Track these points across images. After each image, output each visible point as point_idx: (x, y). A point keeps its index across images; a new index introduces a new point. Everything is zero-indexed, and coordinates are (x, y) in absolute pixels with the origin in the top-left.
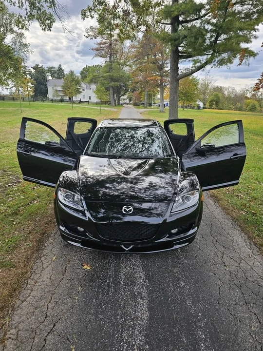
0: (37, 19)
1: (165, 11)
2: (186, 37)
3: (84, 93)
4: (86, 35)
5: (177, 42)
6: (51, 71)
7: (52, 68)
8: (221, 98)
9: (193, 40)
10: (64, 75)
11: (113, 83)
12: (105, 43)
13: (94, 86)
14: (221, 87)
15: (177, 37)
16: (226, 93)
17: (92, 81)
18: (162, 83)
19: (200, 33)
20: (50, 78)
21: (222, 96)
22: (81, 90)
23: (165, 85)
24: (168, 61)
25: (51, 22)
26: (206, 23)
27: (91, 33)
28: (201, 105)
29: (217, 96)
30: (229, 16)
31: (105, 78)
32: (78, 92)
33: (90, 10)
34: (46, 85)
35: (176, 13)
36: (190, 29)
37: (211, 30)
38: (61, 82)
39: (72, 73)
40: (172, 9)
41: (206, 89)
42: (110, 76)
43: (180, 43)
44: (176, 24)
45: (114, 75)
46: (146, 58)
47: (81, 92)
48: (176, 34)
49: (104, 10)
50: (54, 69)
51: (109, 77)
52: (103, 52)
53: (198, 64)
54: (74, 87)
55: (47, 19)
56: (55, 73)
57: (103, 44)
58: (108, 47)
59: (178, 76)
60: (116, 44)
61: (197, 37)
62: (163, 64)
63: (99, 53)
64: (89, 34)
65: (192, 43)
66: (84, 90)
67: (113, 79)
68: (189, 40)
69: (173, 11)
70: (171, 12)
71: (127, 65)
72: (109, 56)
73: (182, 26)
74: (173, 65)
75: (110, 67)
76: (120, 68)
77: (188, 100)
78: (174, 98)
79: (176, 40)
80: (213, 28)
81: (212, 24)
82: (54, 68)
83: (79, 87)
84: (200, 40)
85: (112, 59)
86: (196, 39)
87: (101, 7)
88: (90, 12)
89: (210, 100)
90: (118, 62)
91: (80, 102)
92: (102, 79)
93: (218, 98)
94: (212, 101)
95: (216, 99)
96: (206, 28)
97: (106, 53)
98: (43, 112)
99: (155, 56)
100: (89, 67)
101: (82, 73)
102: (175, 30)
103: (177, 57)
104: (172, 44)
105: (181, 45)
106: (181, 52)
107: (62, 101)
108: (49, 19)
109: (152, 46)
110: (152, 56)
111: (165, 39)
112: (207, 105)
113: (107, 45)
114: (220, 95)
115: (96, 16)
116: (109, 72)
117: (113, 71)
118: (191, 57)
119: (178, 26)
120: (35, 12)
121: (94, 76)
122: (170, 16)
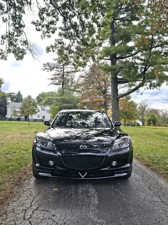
0: (13, 52)
1: (105, 51)
2: (122, 68)
3: (38, 113)
4: (44, 68)
5: (115, 71)
6: (11, 96)
7: (12, 93)
8: (157, 118)
9: (127, 70)
10: (22, 99)
11: (64, 104)
12: (59, 75)
13: (48, 108)
14: (156, 110)
15: (115, 68)
16: (161, 114)
17: (46, 103)
18: (105, 104)
19: (133, 66)
20: (10, 101)
21: (158, 117)
22: (37, 111)
23: (108, 106)
24: (110, 87)
25: (23, 55)
26: (136, 59)
27: (47, 67)
28: (141, 123)
29: (153, 116)
30: (153, 54)
31: (58, 101)
32: (34, 112)
33: (52, 47)
34: (6, 107)
35: (114, 52)
36: (125, 63)
37: (140, 63)
38: (20, 104)
39: (29, 97)
40: (111, 50)
41: (143, 111)
42: (62, 98)
43: (118, 72)
44: (114, 59)
45: (66, 98)
46: (92, 86)
47: (36, 112)
48: (114, 66)
49: (62, 47)
50: (14, 95)
51: (61, 100)
52: (57, 81)
53: (133, 88)
54: (32, 107)
55: (20, 52)
56: (14, 97)
57: (57, 75)
58: (61, 77)
59: (118, 96)
60: (67, 75)
61: (131, 68)
62: (106, 89)
63: (54, 82)
64: (46, 67)
65: (127, 72)
66: (39, 111)
67: (64, 101)
68: (125, 70)
69: (112, 51)
70: (110, 51)
71: (77, 91)
72: (62, 84)
73: (119, 61)
74: (114, 88)
75: (62, 92)
76: (70, 93)
77: (128, 118)
78: (115, 113)
79: (114, 70)
80: (142, 62)
81: (141, 60)
82: (14, 93)
83: (35, 108)
84: (133, 70)
85: (64, 86)
86: (130, 69)
87: (60, 45)
88: (52, 48)
89: (148, 120)
90: (69, 88)
91: (35, 120)
92: (55, 101)
93: (155, 118)
94: (149, 120)
95: (152, 118)
96: (137, 62)
97: (59, 82)
98: (2, 127)
99: (99, 83)
100: (45, 93)
101: (38, 98)
102: (113, 63)
103: (116, 82)
104: (111, 73)
105: (119, 74)
106: (119, 79)
107: (19, 120)
108: (21, 52)
109: (96, 76)
110: (96, 84)
111: (106, 69)
112: (146, 123)
113: (61, 76)
114: (156, 116)
115: (56, 51)
116: (61, 96)
117: (65, 95)
118: (127, 82)
119: (116, 61)
120: (12, 48)
121: (49, 99)
122: (110, 55)
